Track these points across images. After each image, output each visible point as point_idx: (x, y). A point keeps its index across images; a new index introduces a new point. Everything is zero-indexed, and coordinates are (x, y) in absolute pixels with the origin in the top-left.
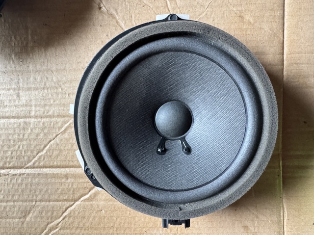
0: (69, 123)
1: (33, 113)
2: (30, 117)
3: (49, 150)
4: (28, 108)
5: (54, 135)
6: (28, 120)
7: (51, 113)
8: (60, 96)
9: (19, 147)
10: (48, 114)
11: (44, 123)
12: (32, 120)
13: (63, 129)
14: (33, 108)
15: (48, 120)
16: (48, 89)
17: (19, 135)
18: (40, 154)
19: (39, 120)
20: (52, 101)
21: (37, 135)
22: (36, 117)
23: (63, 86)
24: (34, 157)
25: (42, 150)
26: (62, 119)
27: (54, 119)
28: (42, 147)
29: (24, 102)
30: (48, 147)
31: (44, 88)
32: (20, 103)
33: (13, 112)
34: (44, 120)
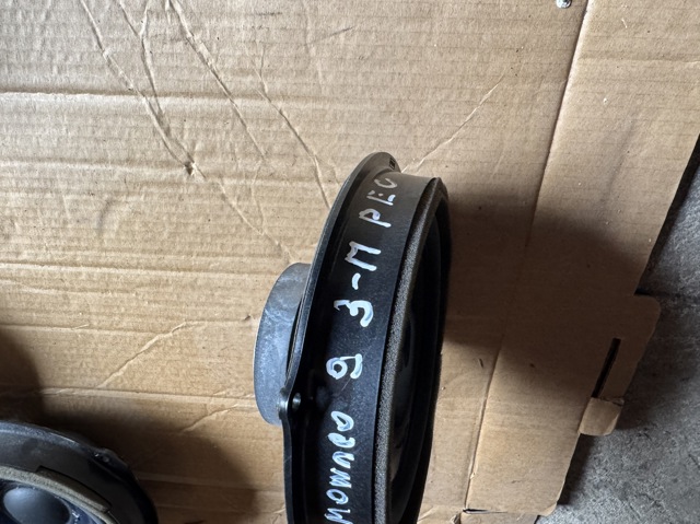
0: (154, 340)
1: (95, 324)
2: (91, 327)
3: (128, 371)
4: (86, 316)
5: (133, 354)
6: (88, 331)
7: (124, 324)
8: (134, 304)
9: (81, 365)
10: (120, 326)
11: (115, 337)
12: (95, 332)
13: (145, 348)
14: (94, 317)
15: (120, 333)
16: (112, 292)
17: (78, 350)
18: (115, 375)
19: (107, 332)
20: (123, 310)
21: (107, 351)
22: (100, 328)
23: (138, 290)
24: (107, 378)
25: (118, 370)
26: (143, 334)
27: (129, 334)
28: (117, 366)
29: (77, 308)
30: (125, 368)
31: (106, 291)
32: (72, 308)
33: (62, 319)
34: (114, 333)
